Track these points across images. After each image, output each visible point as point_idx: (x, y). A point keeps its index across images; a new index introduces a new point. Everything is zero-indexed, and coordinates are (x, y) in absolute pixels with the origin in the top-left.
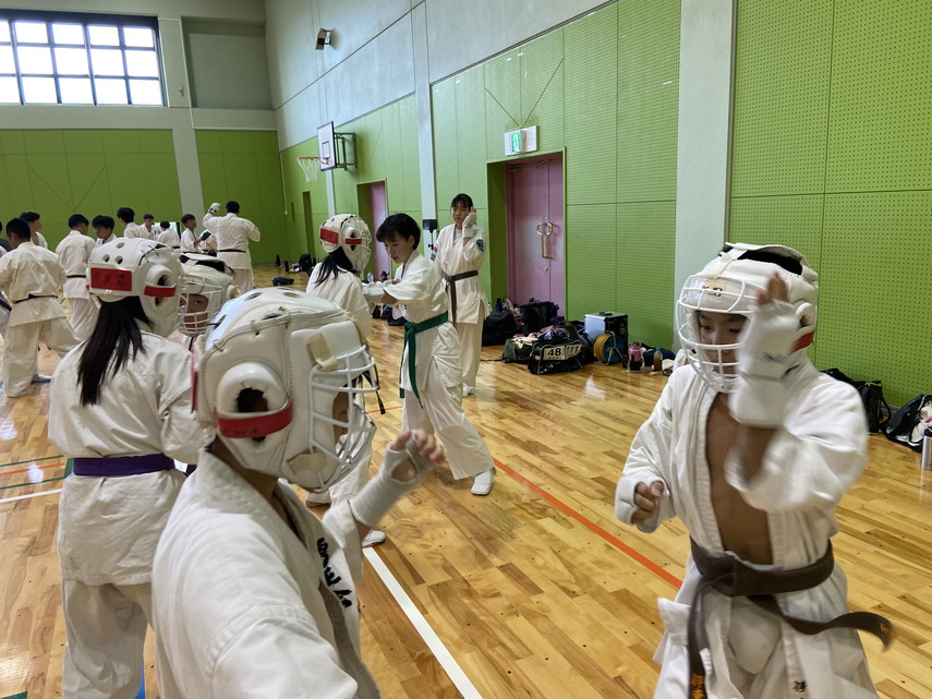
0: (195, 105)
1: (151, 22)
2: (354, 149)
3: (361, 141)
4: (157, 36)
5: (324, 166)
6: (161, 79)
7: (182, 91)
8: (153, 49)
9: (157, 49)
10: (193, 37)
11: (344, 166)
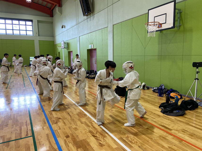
0: (39, 36)
1: (31, 21)
2: (67, 45)
3: (69, 44)
4: (32, 23)
5: (62, 48)
6: (33, 31)
7: (37, 33)
8: (31, 26)
9: (32, 25)
10: (39, 23)
11: (66, 48)
